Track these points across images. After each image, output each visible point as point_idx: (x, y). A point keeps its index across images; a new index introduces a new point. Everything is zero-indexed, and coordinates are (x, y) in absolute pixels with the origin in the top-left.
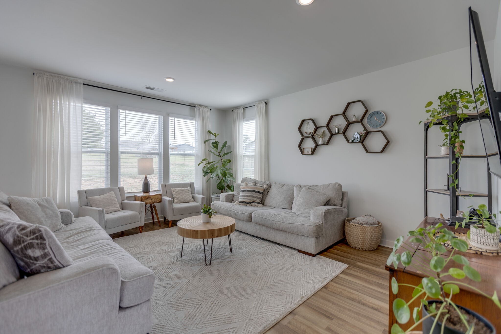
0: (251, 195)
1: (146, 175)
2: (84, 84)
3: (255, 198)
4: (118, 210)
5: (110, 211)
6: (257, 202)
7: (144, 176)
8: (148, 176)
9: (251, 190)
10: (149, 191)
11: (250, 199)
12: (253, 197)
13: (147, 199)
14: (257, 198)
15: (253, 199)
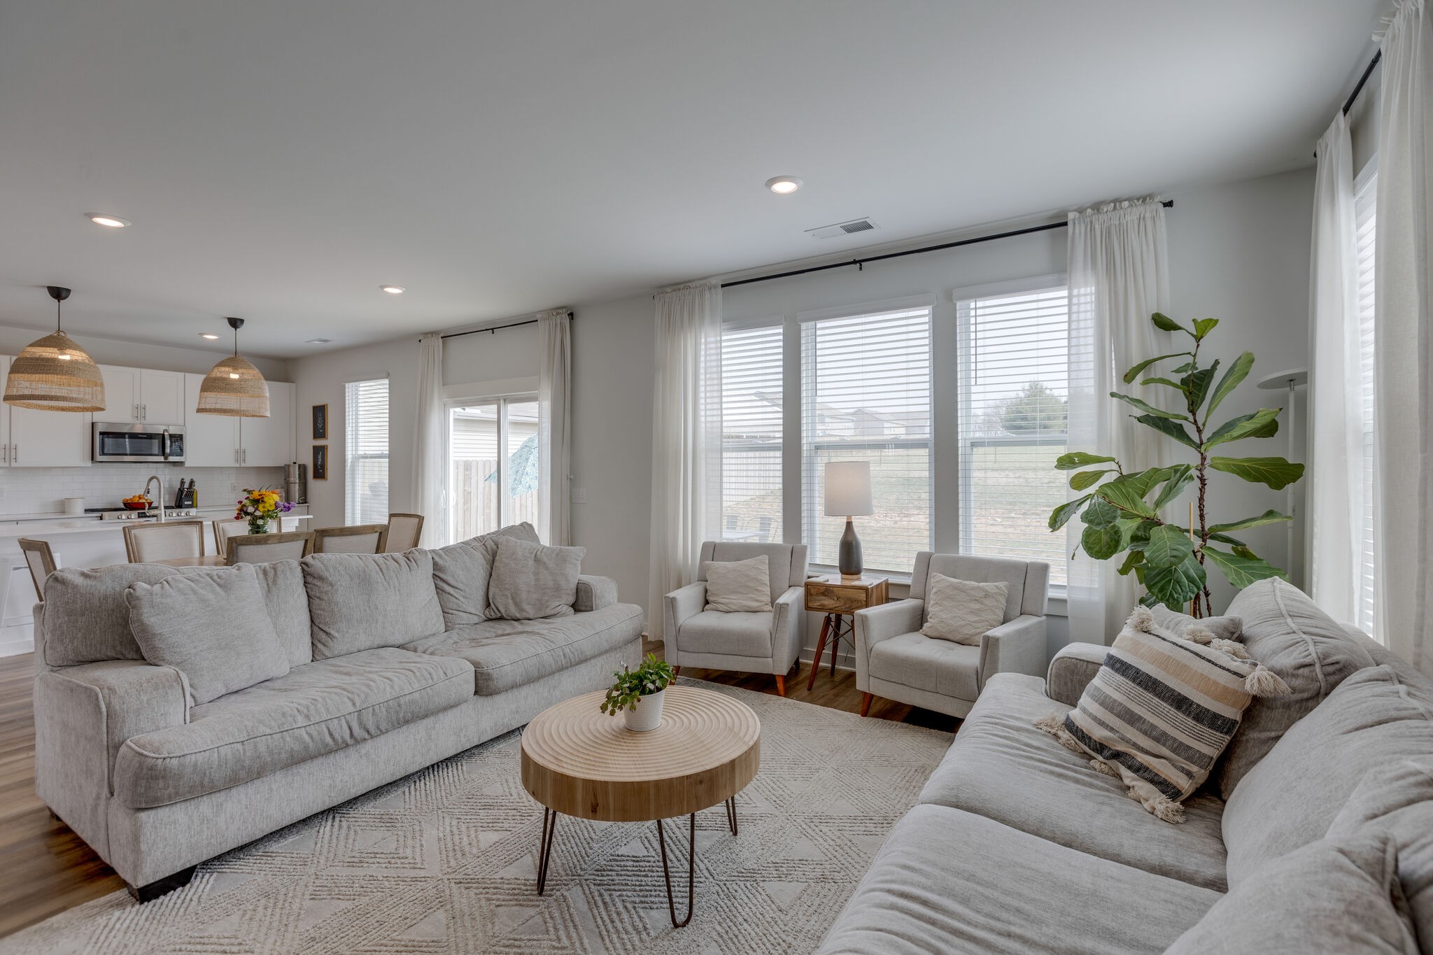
0: (1120, 704)
1: (849, 517)
2: (723, 286)
3: (1145, 733)
4: (758, 609)
5: (734, 608)
6: (1147, 769)
7: (844, 520)
8: (856, 521)
9: (1138, 671)
10: (854, 569)
11: (1112, 730)
12: (1132, 719)
13: (823, 594)
14: (1157, 740)
15: (1128, 736)
